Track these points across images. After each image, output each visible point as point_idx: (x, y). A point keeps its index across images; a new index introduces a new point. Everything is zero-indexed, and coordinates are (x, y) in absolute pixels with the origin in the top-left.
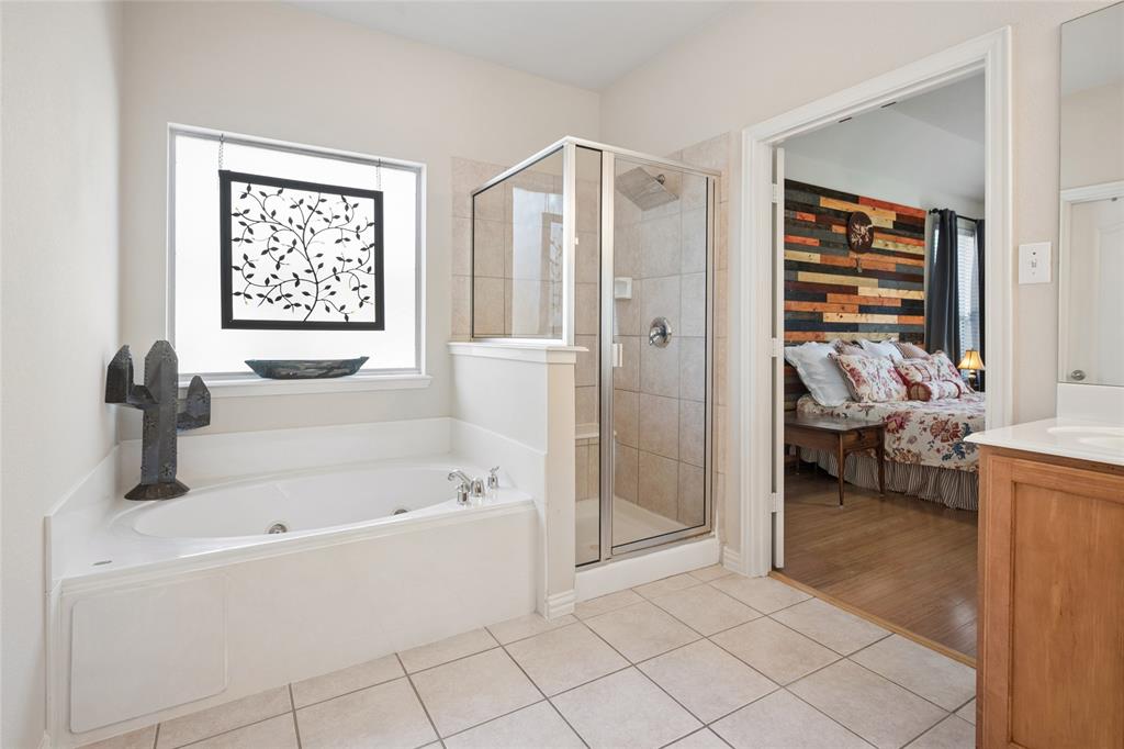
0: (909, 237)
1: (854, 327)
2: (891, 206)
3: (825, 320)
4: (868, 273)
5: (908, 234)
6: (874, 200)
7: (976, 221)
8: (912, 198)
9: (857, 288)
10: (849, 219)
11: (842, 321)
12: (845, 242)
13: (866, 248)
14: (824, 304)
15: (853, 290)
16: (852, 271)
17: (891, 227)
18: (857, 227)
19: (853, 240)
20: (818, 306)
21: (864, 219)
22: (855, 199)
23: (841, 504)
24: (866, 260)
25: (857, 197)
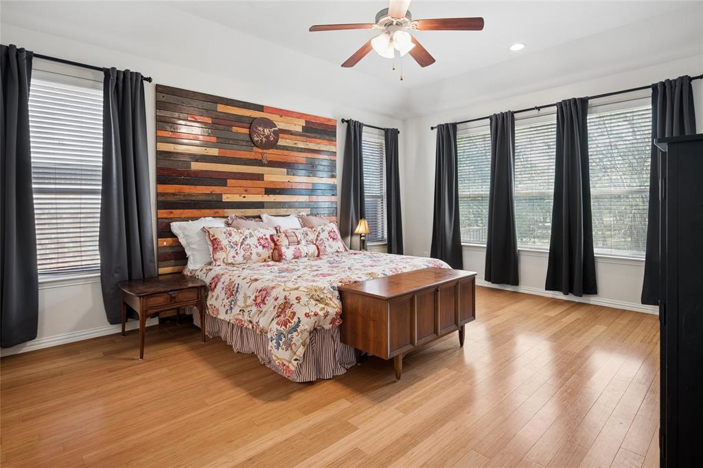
0: (319, 139)
1: (260, 205)
2: (300, 116)
3: (223, 200)
4: (272, 164)
5: (319, 136)
6: (281, 110)
7: (384, 129)
8: (323, 110)
9: (263, 175)
10: (251, 123)
11: (244, 200)
12: (248, 139)
13: (272, 144)
14: (225, 188)
15: (260, 177)
16: (258, 163)
17: (300, 130)
18: (261, 129)
19: (256, 139)
20: (217, 190)
21: (270, 124)
22: (260, 108)
23: (142, 357)
24: (271, 154)
25: (263, 106)
